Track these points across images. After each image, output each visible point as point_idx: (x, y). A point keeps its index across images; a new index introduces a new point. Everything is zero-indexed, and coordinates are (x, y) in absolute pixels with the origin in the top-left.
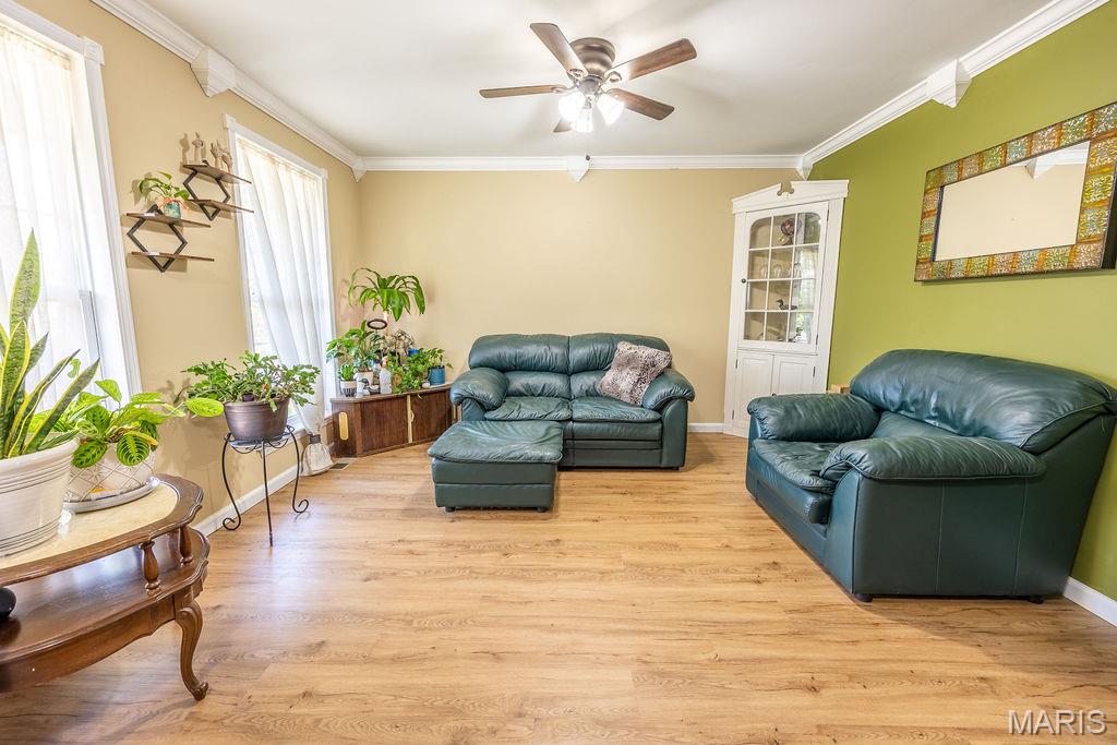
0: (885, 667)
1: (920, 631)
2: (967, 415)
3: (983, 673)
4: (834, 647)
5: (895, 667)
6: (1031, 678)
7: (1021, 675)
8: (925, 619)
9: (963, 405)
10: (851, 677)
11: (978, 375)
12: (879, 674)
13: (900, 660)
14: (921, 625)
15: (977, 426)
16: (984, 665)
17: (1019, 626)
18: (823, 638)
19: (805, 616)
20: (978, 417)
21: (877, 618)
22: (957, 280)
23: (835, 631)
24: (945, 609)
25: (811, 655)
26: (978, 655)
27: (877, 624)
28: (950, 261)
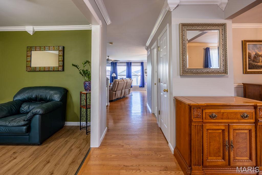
0: (54, 150)
1: (53, 142)
2: (48, 98)
3: (65, 141)
4: (44, 155)
5: (55, 149)
6: (70, 137)
7: (69, 138)
8: (52, 140)
9: (47, 96)
10: (52, 155)
11: (48, 90)
12: (55, 151)
13: (55, 148)
14: (53, 141)
15: (51, 100)
16: (64, 140)
17: (63, 132)
18: (41, 155)
19: (33, 155)
20: (50, 98)
21: (46, 145)
22: (38, 71)
23: (42, 152)
24: (53, 137)
25: (42, 159)
26: (63, 139)
27: (47, 146)
28: (35, 67)
